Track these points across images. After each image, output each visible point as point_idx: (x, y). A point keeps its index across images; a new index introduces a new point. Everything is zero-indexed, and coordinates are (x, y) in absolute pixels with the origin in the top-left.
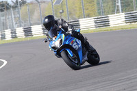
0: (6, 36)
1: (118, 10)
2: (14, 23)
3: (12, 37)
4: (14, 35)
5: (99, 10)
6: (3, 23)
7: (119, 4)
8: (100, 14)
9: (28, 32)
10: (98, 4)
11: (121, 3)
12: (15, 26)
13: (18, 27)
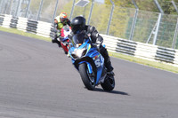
0: (4, 23)
1: (151, 40)
2: (20, 10)
3: (11, 26)
4: (14, 24)
5: (128, 31)
6: (6, 5)
7: (156, 33)
8: (127, 36)
9: (32, 26)
10: (130, 23)
11: (159, 33)
12: (19, 14)
13: (22, 16)
